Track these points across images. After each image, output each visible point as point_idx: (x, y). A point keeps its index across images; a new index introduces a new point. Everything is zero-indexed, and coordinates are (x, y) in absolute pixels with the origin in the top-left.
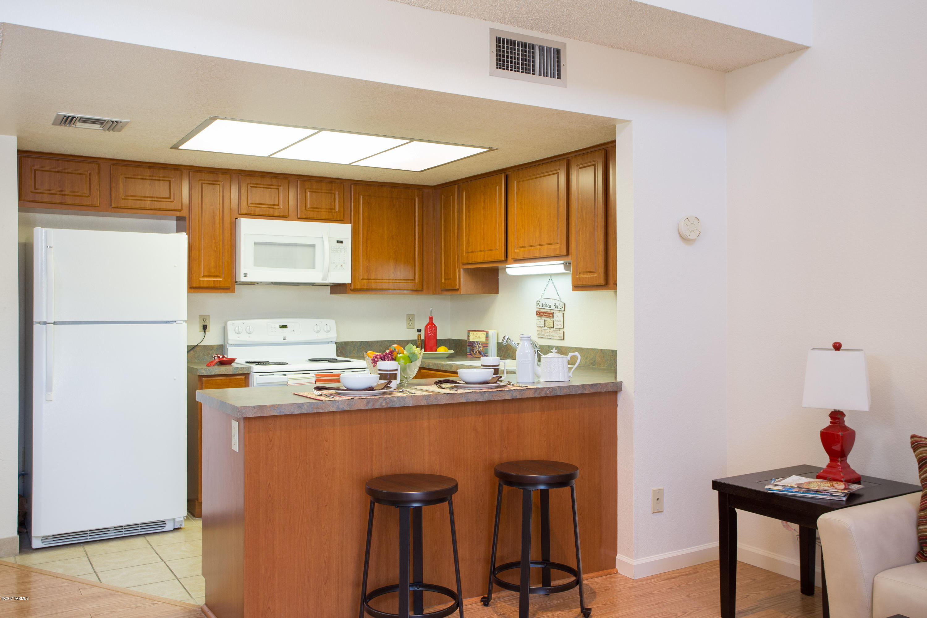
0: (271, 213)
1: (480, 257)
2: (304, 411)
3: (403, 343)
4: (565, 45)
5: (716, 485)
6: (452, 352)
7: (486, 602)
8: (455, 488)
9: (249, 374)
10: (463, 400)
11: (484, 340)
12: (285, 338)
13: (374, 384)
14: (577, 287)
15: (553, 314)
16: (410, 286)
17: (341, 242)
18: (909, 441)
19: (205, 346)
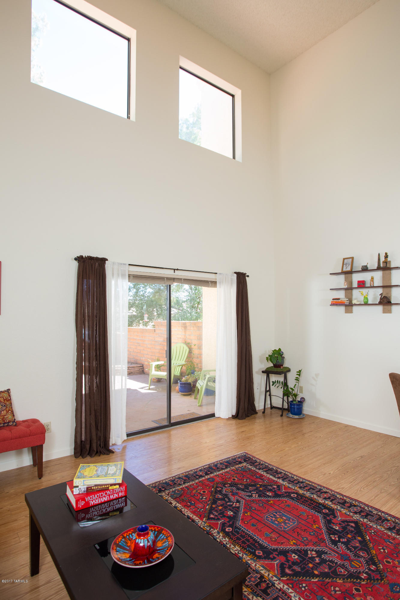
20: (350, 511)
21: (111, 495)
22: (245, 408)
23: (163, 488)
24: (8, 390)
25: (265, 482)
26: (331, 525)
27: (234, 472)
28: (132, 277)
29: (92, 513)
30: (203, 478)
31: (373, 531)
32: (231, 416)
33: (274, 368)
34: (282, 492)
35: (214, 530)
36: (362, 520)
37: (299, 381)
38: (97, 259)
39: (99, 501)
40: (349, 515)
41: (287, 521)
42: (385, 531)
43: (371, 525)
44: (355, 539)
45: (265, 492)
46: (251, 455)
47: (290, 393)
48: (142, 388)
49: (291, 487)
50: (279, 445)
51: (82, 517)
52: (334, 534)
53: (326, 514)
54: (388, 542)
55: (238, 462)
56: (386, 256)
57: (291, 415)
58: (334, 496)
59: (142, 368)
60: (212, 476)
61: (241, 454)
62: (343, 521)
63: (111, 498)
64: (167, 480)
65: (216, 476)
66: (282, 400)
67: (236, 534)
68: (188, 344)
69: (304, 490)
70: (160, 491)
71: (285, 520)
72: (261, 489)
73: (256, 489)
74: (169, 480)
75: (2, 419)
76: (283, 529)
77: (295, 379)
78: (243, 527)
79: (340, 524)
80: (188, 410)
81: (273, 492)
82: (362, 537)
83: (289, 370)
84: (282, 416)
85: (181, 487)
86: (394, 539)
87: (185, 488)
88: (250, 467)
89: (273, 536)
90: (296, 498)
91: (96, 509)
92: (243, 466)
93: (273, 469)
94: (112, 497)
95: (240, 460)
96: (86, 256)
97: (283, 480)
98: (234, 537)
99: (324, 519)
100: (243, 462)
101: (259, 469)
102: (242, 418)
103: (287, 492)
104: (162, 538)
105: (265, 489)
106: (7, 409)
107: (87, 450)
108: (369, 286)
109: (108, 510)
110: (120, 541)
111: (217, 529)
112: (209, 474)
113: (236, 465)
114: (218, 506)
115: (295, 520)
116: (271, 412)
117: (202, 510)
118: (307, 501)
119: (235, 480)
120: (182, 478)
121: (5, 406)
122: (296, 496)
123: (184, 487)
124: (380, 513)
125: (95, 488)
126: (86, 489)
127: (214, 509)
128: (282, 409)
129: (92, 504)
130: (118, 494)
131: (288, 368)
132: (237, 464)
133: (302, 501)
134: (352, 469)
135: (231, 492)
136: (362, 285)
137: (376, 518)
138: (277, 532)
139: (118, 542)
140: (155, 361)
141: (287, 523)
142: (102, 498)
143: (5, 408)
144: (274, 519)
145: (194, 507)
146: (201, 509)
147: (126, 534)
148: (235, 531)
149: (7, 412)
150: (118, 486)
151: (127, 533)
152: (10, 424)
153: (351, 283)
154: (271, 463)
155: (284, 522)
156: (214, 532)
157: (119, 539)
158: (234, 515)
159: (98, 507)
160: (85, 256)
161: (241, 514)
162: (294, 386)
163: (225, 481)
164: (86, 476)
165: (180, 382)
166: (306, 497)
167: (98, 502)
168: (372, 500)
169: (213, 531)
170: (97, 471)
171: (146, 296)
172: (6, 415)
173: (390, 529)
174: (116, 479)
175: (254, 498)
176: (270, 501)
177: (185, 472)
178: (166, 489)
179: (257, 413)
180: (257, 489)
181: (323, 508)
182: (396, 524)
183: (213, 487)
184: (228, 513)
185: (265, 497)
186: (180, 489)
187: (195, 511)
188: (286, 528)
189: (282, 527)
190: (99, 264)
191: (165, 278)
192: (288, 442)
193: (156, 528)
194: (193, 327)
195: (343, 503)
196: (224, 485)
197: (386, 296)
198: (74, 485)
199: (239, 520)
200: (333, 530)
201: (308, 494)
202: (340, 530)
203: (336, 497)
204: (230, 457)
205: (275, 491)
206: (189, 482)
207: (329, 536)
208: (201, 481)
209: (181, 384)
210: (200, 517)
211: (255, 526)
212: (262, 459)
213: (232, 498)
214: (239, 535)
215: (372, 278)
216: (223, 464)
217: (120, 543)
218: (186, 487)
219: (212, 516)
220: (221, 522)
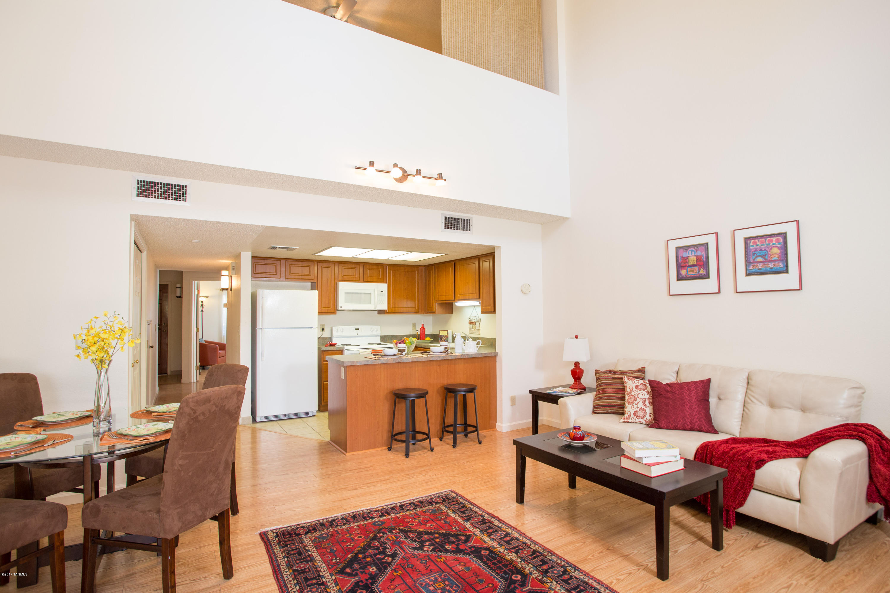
0: (352, 280)
1: (443, 298)
2: (369, 363)
3: (409, 336)
4: (472, 218)
5: (531, 392)
6: (432, 340)
7: (441, 439)
8: (427, 393)
9: (343, 350)
10: (431, 359)
11: (446, 335)
12: (358, 334)
13: (396, 353)
14: (483, 312)
15: (475, 323)
16: (413, 310)
17: (383, 292)
18: (594, 371)
19: (323, 338)
35: (536, 578)
67: (507, 572)
78: (497, 580)
98: (510, 568)
111: (533, 579)
156: (536, 575)
199: (500, 589)
211: (478, 581)
214: (503, 570)
220: (527, 588)
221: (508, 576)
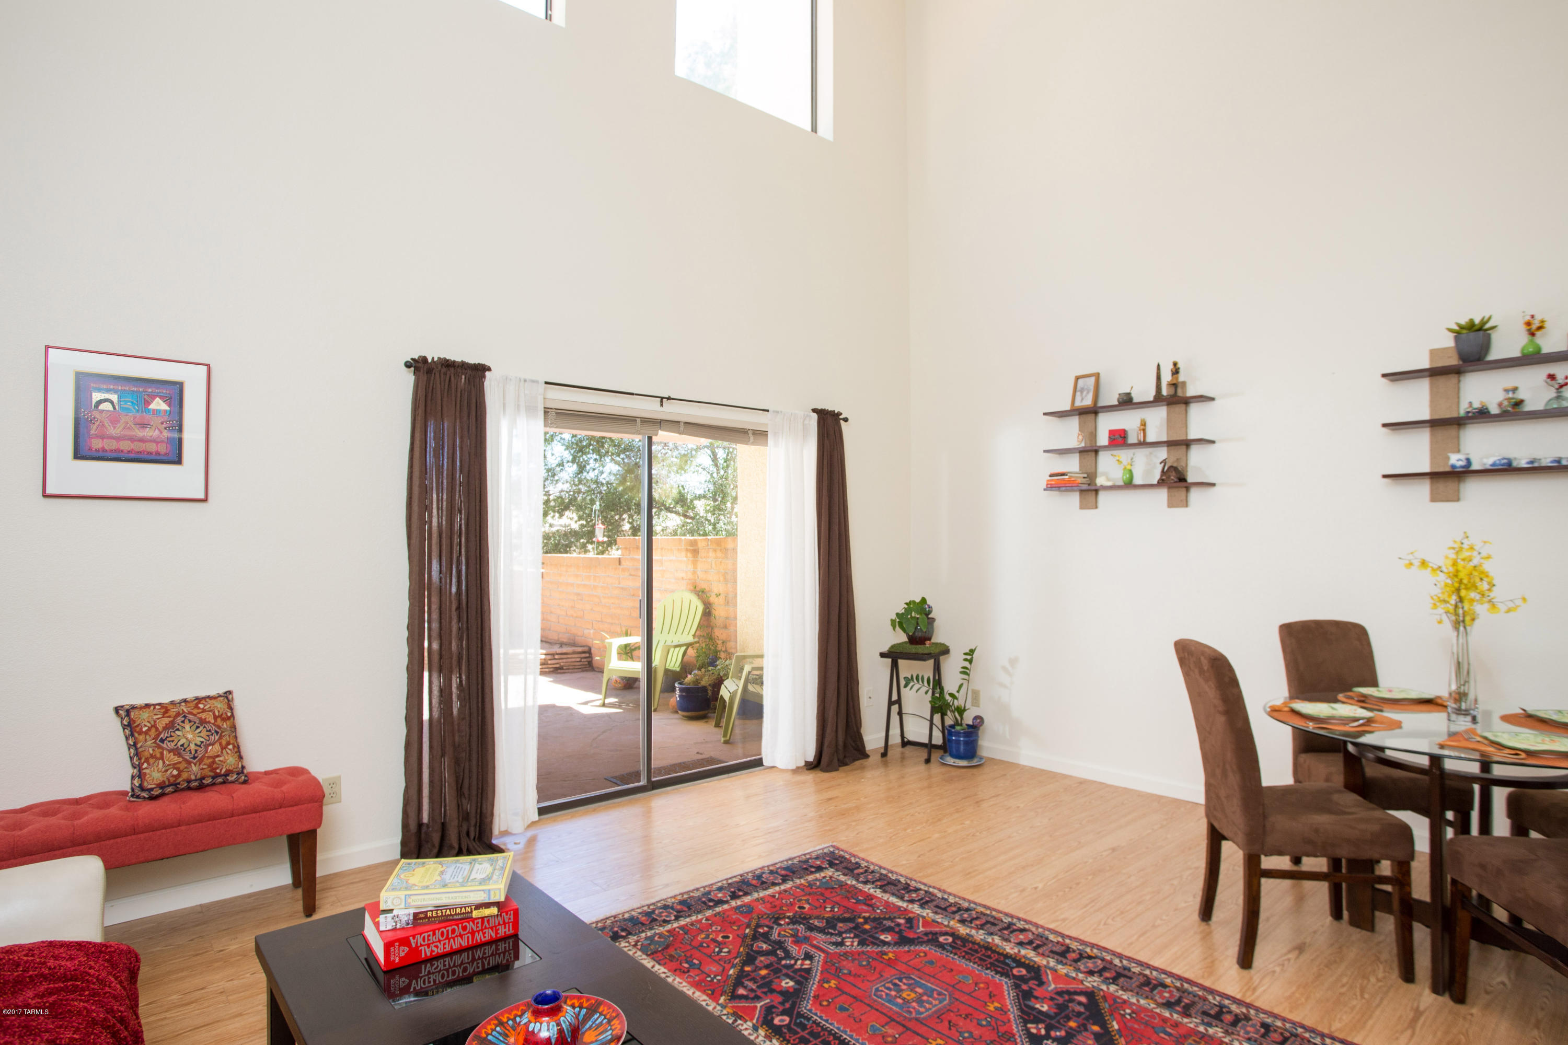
20: (1078, 970)
21: (478, 932)
22: (837, 745)
23: (623, 930)
24: (226, 693)
25: (879, 911)
26: (1030, 1000)
27: (803, 890)
28: (552, 415)
29: (426, 978)
30: (726, 907)
31: (1128, 1011)
32: (803, 764)
33: (908, 645)
34: (918, 933)
35: (745, 1021)
36: (1104, 987)
37: (968, 675)
38: (464, 366)
39: (446, 946)
40: (1074, 978)
41: (925, 998)
42: (1158, 1011)
43: (1125, 997)
44: (1086, 1030)
45: (877, 933)
46: (846, 852)
47: (948, 706)
48: (586, 703)
49: (939, 920)
50: (918, 828)
51: (402, 985)
52: (1036, 1021)
53: (1021, 978)
54: (1162, 1032)
55: (814, 867)
56: (1176, 371)
57: (950, 760)
58: (1042, 937)
59: (587, 655)
60: (746, 901)
61: (823, 849)
62: (1060, 993)
63: (479, 941)
64: (633, 913)
65: (757, 900)
66: (928, 723)
67: (799, 1030)
68: (701, 594)
69: (972, 928)
70: (615, 937)
71: (922, 995)
72: (867, 927)
73: (854, 928)
74: (640, 913)
75: (210, 766)
76: (914, 1015)
77: (961, 672)
78: (816, 1014)
79: (1052, 999)
80: (698, 753)
81: (897, 933)
82: (1104, 1025)
83: (946, 651)
84: (928, 761)
85: (669, 927)
86: (1176, 1025)
87: (677, 929)
88: (842, 878)
89: (890, 1031)
90: (951, 946)
91: (438, 966)
92: (824, 877)
93: (899, 881)
94: (479, 937)
95: (818, 863)
96: (436, 359)
97: (922, 906)
98: (793, 1038)
99: (1016, 988)
100: (826, 868)
101: (865, 883)
102: (829, 768)
103: (931, 933)
104: (597, 1022)
105: (876, 928)
106: (224, 743)
107: (433, 846)
108: (1135, 441)
109: (470, 970)
110: (490, 1032)
111: (751, 1020)
112: (741, 896)
113: (808, 875)
114: (757, 969)
115: (945, 995)
116: (903, 753)
117: (719, 978)
118: (976, 951)
119: (804, 908)
120: (672, 908)
121: (217, 733)
122: (950, 939)
123: (678, 927)
124: (1147, 972)
125: (437, 913)
126: (411, 918)
127: (749, 975)
128: (929, 747)
129: (428, 954)
130: (497, 930)
131: (944, 645)
132: (812, 873)
133: (965, 951)
134: (1090, 878)
135: (792, 936)
136: (1119, 439)
137: (1137, 983)
138: (898, 1023)
139: (484, 1035)
140: (619, 635)
141: (924, 1001)
142: (454, 938)
143: (217, 738)
144: (893, 993)
145: (697, 972)
146: (715, 977)
147: (506, 1016)
148: (796, 1024)
149: (222, 749)
150: (494, 911)
151: (510, 1014)
152: (230, 778)
153: (1093, 435)
154: (894, 869)
155: (919, 1001)
156: (745, 1026)
157: (489, 1027)
158: (797, 987)
159: (442, 961)
160: (433, 358)
161: (813, 986)
162: (957, 689)
163: (780, 912)
164: (415, 885)
165: (680, 686)
166: (974, 943)
167: (444, 948)
168: (1131, 944)
169: (742, 1025)
170: (442, 873)
171: (604, 482)
172: (218, 756)
173: (1168, 1005)
174: (489, 890)
175: (848, 949)
176: (886, 954)
177: (682, 894)
178: (630, 933)
179: (867, 756)
180: (857, 927)
181: (1014, 965)
182: (1184, 992)
183: (748, 926)
184: (783, 984)
185: (874, 944)
186: (667, 934)
187: (699, 980)
188: (922, 1013)
189: (912, 1010)
190: (469, 381)
191: (639, 420)
192: (939, 820)
193: (584, 1000)
194: (715, 550)
195: (1063, 953)
196: (776, 921)
197: (1175, 465)
198: (381, 908)
199: (809, 999)
200: (1034, 1013)
201: (980, 935)
202: (1052, 1013)
203: (1047, 939)
204: (795, 858)
205: (901, 930)
206: (689, 916)
207: (1025, 1026)
208: (719, 913)
209: (681, 690)
210: (713, 994)
211: (848, 1010)
212: (874, 860)
213: (794, 949)
214: (807, 1032)
215: (1144, 424)
216: (777, 873)
217: (490, 1037)
218: (681, 927)
219: (741, 991)
220: (762, 1003)
221: (796, 1020)
